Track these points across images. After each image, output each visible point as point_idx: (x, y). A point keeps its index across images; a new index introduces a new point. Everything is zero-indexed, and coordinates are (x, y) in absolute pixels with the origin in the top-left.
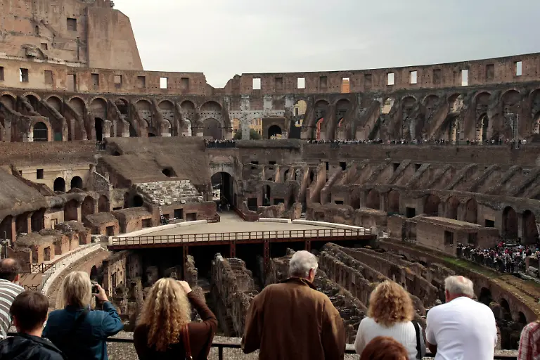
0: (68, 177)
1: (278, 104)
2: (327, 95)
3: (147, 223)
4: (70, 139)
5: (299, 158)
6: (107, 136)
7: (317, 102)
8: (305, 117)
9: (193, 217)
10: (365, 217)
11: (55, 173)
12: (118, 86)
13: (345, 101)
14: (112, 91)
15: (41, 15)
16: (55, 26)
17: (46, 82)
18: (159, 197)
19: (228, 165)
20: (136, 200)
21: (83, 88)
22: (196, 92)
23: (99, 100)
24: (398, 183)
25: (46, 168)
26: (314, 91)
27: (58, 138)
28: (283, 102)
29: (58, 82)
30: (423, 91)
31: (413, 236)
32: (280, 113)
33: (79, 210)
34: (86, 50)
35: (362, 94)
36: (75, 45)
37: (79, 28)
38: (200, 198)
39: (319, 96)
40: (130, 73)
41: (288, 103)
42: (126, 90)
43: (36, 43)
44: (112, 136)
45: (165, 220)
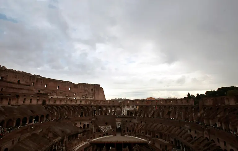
0: (86, 124)
1: (133, 107)
2: (143, 105)
3: (100, 136)
4: (88, 115)
5: (136, 120)
6: (96, 115)
7: (141, 107)
8: (138, 110)
9: (111, 134)
10: (147, 137)
11: (83, 123)
12: (100, 103)
13: (147, 107)
14: (98, 104)
15: (86, 89)
16: (89, 91)
17: (85, 103)
18: (103, 130)
19: (120, 122)
20: (99, 130)
21: (92, 104)
22: (116, 104)
23: (95, 106)
24: (155, 129)
25: (82, 122)
26: (140, 104)
27: (85, 116)
28: (134, 106)
29: (87, 103)
30: (163, 105)
31: (155, 144)
32: (133, 109)
33: (86, 133)
34: (94, 95)
35: (151, 105)
36: (92, 94)
37: (93, 91)
38: (112, 130)
39: (141, 105)
40: (102, 100)
41: (135, 107)
42: (101, 104)
43: (85, 94)
44: (97, 115)
45: (104, 135)
